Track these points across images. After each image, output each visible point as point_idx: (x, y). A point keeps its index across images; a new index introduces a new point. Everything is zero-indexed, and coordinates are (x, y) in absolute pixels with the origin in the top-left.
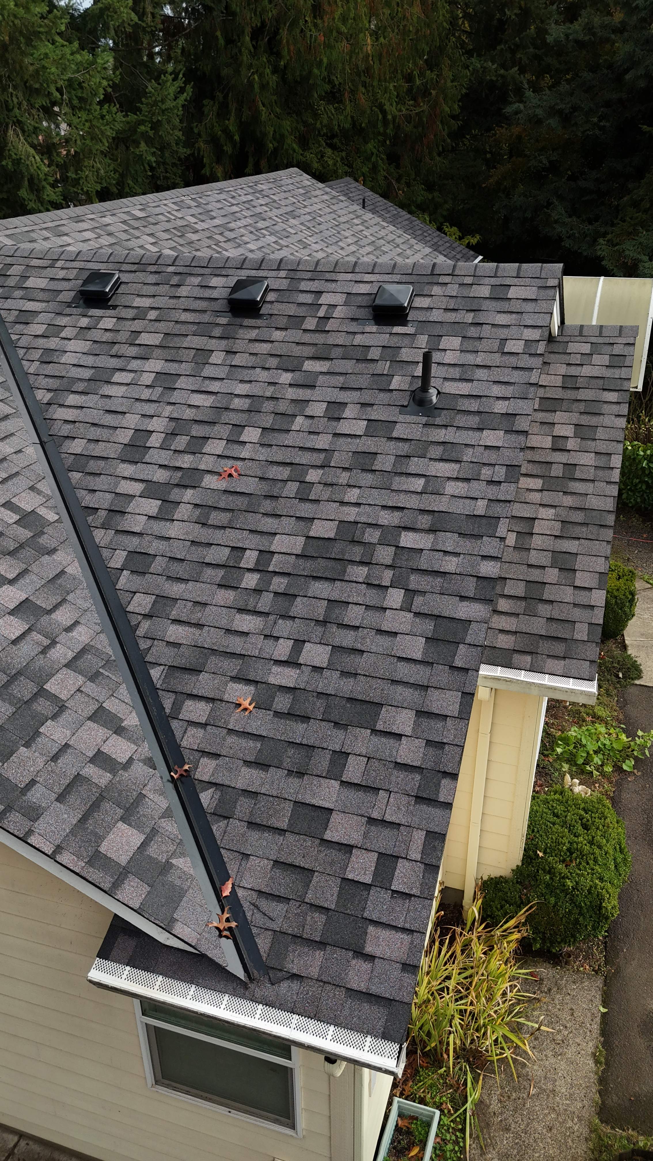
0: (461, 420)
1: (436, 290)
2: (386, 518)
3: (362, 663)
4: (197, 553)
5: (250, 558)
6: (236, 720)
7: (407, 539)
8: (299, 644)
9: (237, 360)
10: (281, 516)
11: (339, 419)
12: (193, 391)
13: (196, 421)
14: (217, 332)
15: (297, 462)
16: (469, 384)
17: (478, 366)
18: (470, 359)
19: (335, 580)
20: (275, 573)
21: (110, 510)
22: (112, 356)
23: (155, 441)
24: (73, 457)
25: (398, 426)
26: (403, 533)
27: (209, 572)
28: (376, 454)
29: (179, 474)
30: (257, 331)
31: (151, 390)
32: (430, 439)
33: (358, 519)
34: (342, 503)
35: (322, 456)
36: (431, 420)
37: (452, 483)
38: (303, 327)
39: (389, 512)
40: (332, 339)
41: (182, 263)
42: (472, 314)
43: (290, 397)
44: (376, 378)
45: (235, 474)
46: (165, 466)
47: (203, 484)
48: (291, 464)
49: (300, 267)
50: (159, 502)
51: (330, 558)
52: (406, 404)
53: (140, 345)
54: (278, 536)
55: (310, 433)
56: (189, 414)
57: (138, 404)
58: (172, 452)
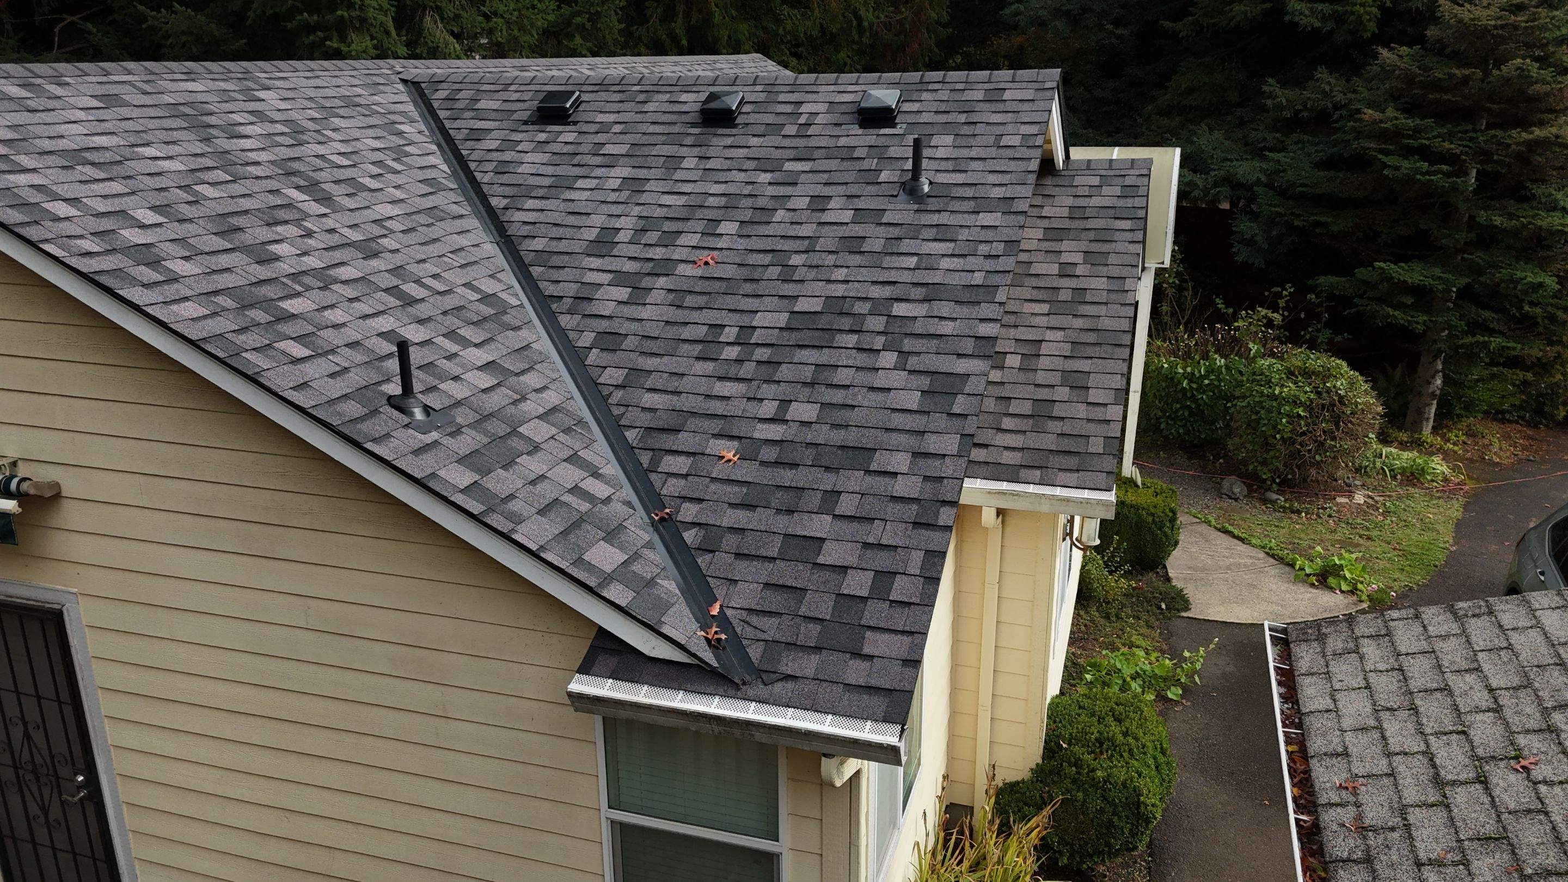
0: (955, 205)
1: (925, 96)
2: (876, 292)
3: (855, 417)
4: (671, 332)
5: (730, 334)
6: (718, 470)
7: (899, 309)
8: (785, 403)
9: (711, 164)
10: (762, 296)
11: (824, 210)
12: (664, 193)
13: (667, 218)
14: (689, 140)
15: (778, 248)
16: (964, 175)
17: (971, 158)
18: (965, 153)
19: (822, 347)
20: (758, 344)
21: (575, 298)
22: (574, 165)
23: (623, 236)
24: (534, 254)
25: (887, 213)
26: (895, 305)
27: (686, 347)
28: (865, 237)
29: (651, 264)
30: (733, 138)
31: (617, 194)
32: (923, 223)
33: (846, 294)
34: (829, 281)
35: (806, 242)
36: (923, 207)
37: (948, 260)
38: (783, 133)
39: (880, 286)
40: (813, 142)
41: (648, 82)
42: (965, 115)
43: (769, 194)
44: (863, 173)
45: (711, 262)
46: (635, 258)
47: (677, 272)
48: (773, 251)
49: (778, 82)
50: (630, 290)
51: (817, 329)
52: (895, 193)
53: (604, 155)
54: (759, 314)
55: (792, 223)
56: (660, 212)
57: (603, 206)
58: (642, 246)
